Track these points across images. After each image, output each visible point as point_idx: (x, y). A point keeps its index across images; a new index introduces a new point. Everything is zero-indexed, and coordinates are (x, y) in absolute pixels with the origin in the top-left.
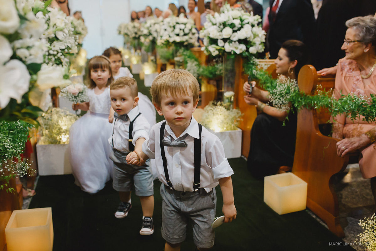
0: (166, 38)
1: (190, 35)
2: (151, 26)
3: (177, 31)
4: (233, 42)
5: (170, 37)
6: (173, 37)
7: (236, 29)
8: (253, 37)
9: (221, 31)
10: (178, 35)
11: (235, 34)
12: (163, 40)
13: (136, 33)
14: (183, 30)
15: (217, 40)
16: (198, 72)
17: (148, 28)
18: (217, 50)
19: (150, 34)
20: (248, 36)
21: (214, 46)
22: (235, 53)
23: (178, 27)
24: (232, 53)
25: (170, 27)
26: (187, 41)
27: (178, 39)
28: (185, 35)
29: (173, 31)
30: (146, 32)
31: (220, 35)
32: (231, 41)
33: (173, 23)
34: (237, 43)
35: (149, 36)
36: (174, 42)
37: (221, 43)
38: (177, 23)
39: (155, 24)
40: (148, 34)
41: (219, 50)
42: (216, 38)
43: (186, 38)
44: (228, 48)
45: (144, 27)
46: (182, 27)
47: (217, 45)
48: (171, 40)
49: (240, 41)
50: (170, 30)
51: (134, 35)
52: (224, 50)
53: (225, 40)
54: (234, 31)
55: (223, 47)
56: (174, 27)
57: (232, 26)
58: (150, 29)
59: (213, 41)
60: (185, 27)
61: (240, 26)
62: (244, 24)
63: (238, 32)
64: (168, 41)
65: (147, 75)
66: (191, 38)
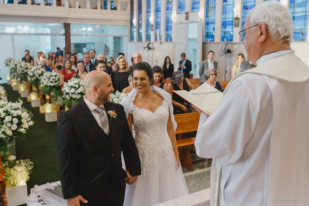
0: (45, 84)
1: (59, 82)
2: (34, 71)
3: (51, 80)
4: (76, 94)
5: (47, 83)
6: (49, 83)
7: (76, 89)
8: (84, 91)
9: (71, 89)
10: (52, 82)
11: (76, 91)
12: (44, 85)
13: (23, 71)
14: (55, 79)
15: (69, 93)
16: (63, 103)
17: (33, 72)
18: (69, 97)
19: (34, 76)
20: (82, 91)
21: (68, 95)
22: (77, 98)
23: (52, 78)
24: (76, 98)
25: (47, 78)
26: (57, 85)
27: (52, 84)
28: (56, 82)
29: (49, 80)
30: (31, 74)
31: (70, 91)
32: (75, 94)
33: (49, 76)
34: (77, 94)
35: (33, 77)
36: (50, 86)
37: (71, 95)
38: (51, 76)
39: (37, 70)
40: (33, 76)
41: (70, 97)
42: (68, 92)
43: (57, 83)
44: (74, 96)
45: (30, 71)
46: (54, 78)
47: (69, 95)
48: (48, 85)
49: (78, 94)
50: (47, 80)
51: (21, 72)
52: (72, 97)
53: (72, 94)
54: (76, 90)
55: (72, 96)
56: (50, 78)
57: (75, 87)
58: (34, 72)
59: (68, 94)
60: (56, 78)
61: (78, 87)
62: (80, 86)
63: (78, 90)
64: (46, 85)
65: (33, 100)
66: (59, 83)
